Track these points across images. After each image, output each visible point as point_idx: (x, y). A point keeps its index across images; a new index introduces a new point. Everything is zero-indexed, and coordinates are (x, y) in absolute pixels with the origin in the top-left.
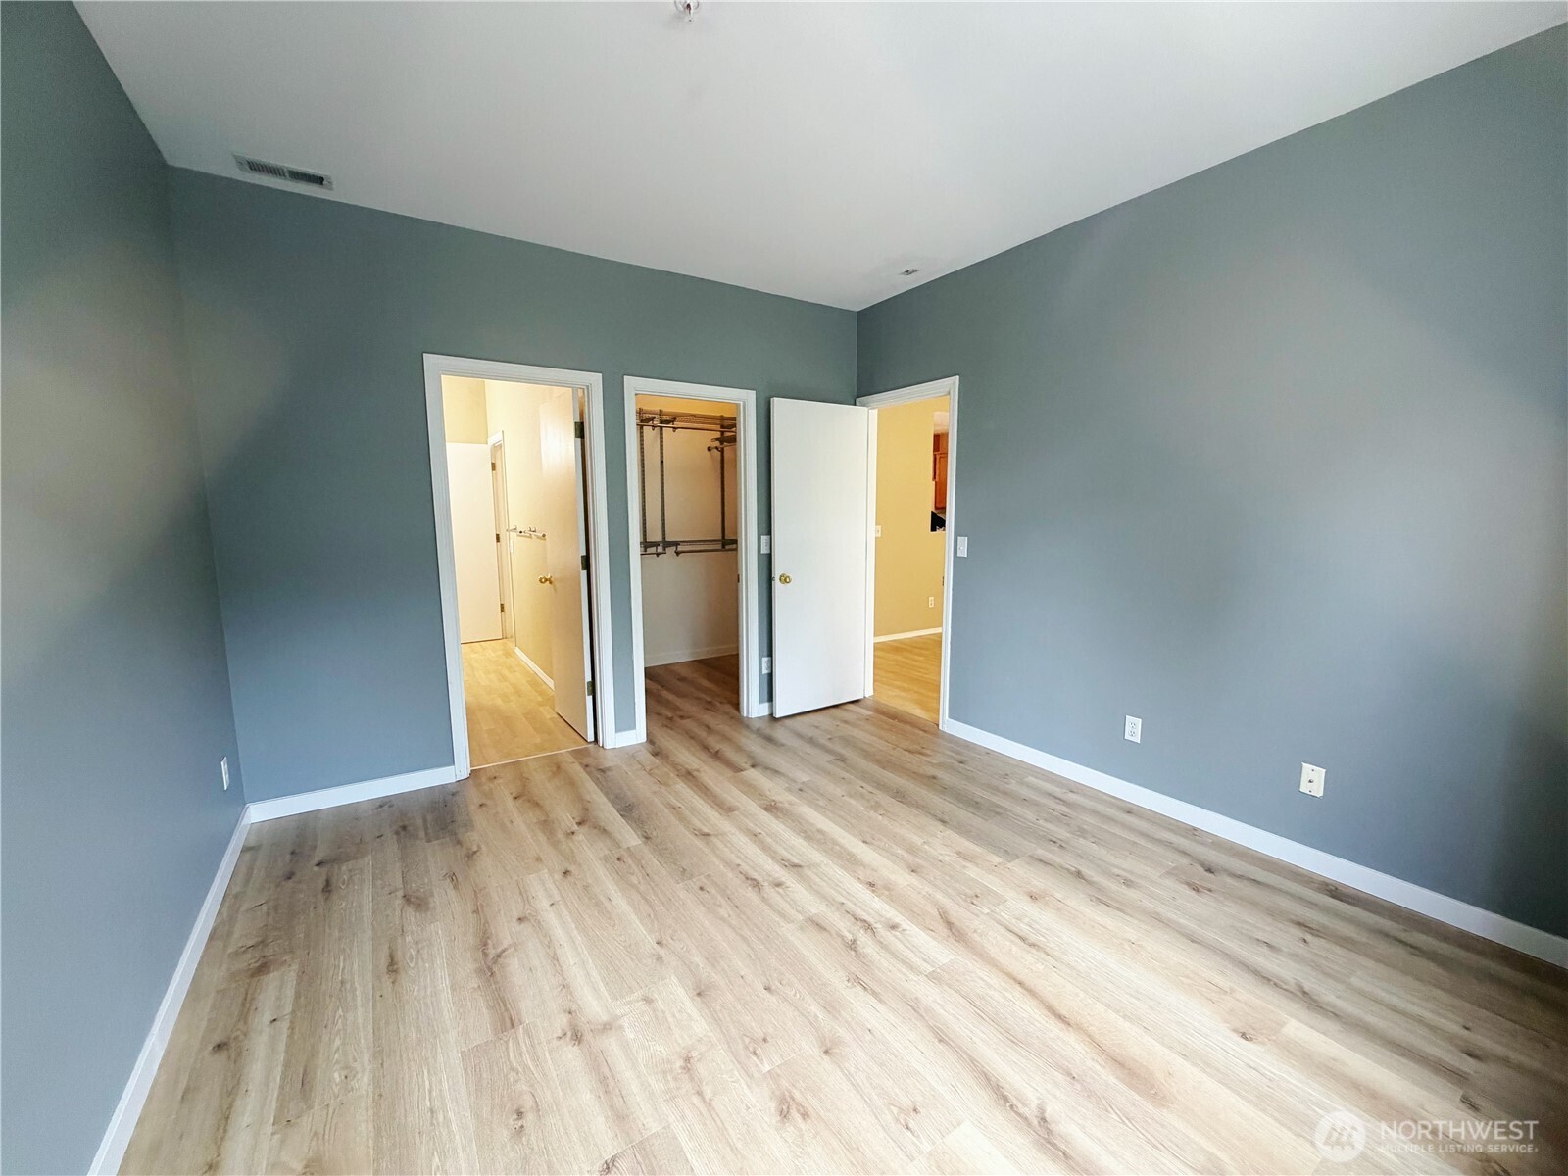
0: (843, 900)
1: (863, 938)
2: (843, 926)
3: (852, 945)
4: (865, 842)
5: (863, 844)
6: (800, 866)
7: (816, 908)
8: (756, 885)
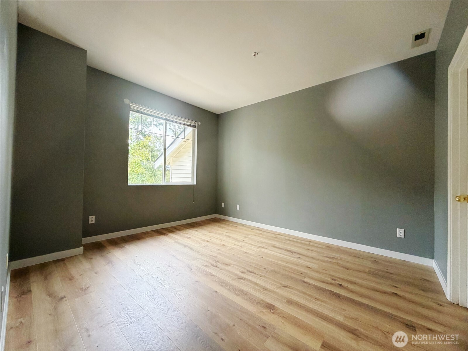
0: (221, 270)
1: (214, 263)
2: (219, 265)
3: (216, 262)
4: (216, 292)
5: (217, 291)
6: (239, 279)
7: (228, 268)
8: (250, 272)
